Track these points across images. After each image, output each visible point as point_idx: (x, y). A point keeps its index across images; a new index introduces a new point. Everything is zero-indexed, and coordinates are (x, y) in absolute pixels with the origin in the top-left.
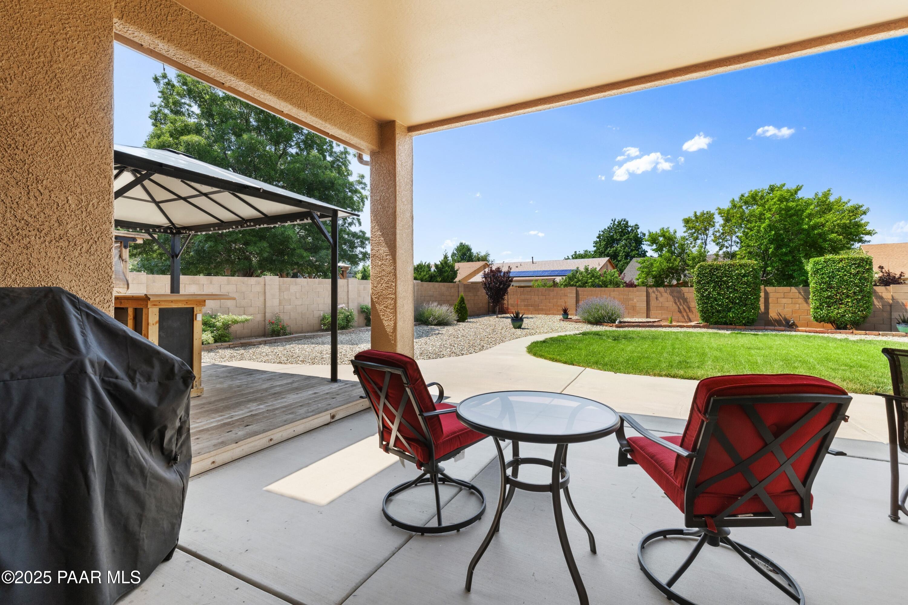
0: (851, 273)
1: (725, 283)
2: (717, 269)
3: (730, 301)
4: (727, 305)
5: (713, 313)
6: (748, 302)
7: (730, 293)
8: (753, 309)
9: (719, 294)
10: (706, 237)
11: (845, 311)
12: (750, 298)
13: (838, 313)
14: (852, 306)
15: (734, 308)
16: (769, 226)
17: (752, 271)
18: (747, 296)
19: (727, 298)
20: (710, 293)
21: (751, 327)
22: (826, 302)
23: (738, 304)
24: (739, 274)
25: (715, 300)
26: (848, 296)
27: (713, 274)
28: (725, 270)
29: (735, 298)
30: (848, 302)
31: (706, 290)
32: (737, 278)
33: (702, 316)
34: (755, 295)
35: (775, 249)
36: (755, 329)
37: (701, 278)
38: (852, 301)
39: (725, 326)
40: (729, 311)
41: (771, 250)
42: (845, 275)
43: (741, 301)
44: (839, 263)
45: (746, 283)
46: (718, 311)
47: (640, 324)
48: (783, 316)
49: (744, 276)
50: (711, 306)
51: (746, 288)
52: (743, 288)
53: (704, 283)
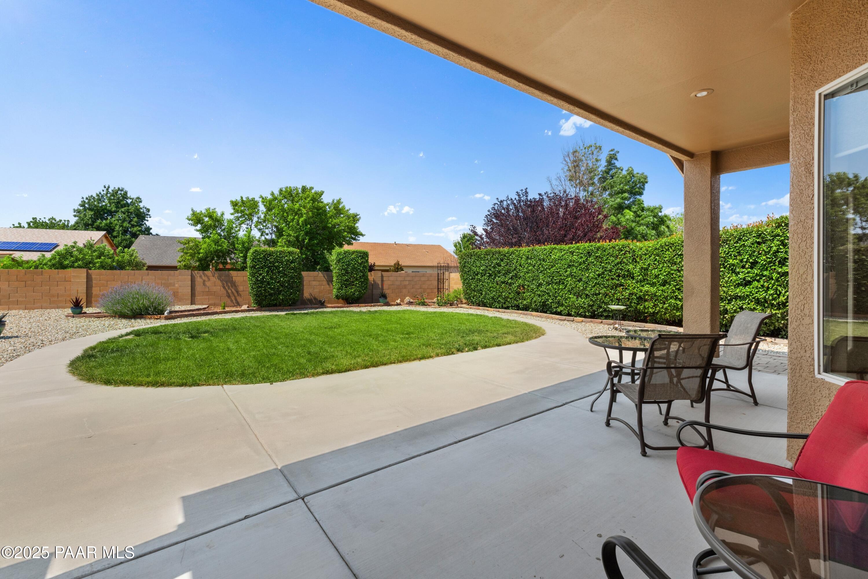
0: (358, 263)
1: (276, 268)
2: (270, 255)
3: (280, 284)
4: (278, 288)
5: (266, 296)
6: (295, 285)
7: (281, 277)
8: (298, 291)
9: (271, 278)
10: (251, 223)
11: (355, 291)
12: (296, 281)
13: (351, 292)
14: (358, 287)
15: (284, 291)
16: (305, 220)
17: (297, 258)
18: (294, 280)
19: (278, 282)
20: (263, 277)
21: (295, 307)
22: (344, 284)
23: (287, 287)
24: (288, 261)
25: (269, 284)
26: (357, 280)
27: (267, 260)
28: (277, 256)
29: (284, 282)
30: (356, 283)
31: (261, 274)
32: (287, 264)
33: (256, 300)
34: (299, 279)
35: (309, 240)
36: (298, 309)
37: (256, 262)
38: (359, 283)
39: (275, 308)
40: (279, 294)
41: (306, 241)
42: (356, 264)
43: (289, 284)
44: (352, 255)
45: (293, 269)
46: (271, 295)
47: (194, 313)
48: (313, 296)
49: (292, 262)
50: (265, 290)
51: (293, 273)
52: (291, 273)
53: (259, 268)
